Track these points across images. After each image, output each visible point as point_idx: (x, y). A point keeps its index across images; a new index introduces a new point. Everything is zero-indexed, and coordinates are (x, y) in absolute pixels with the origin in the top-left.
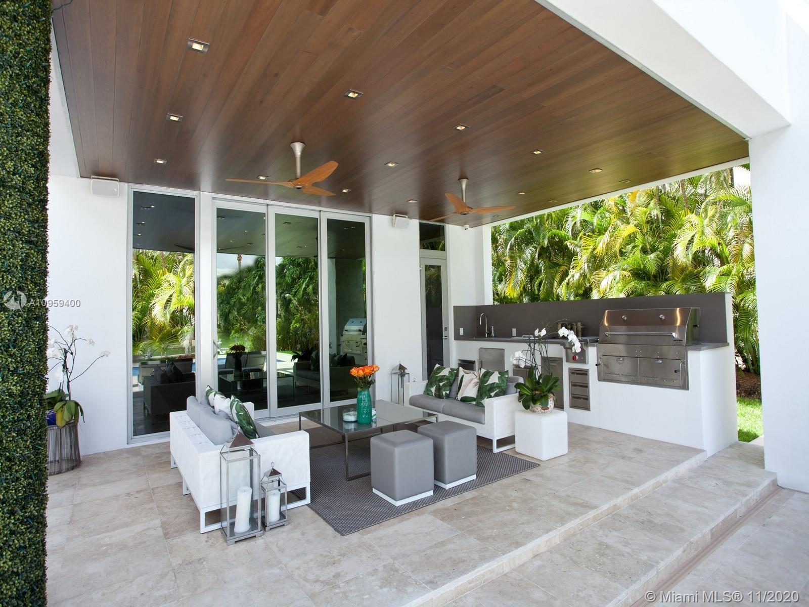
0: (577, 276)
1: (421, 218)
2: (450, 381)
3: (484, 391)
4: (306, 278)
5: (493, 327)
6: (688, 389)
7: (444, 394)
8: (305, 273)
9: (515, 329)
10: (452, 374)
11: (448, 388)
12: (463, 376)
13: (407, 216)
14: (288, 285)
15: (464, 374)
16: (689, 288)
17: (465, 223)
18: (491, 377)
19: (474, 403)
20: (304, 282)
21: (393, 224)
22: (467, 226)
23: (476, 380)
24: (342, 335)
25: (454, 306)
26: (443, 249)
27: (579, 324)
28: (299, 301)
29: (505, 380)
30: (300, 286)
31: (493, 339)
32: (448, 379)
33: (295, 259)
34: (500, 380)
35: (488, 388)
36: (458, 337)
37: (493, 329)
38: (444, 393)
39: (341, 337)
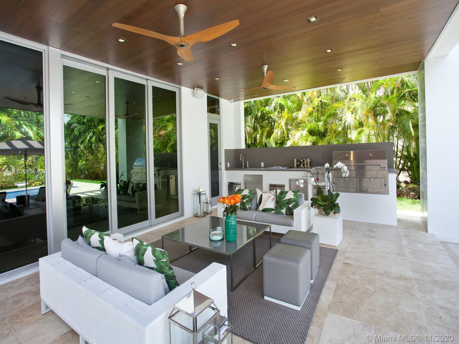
0: (279, 133)
1: (208, 92)
2: (251, 199)
3: (282, 204)
4: (91, 132)
5: (248, 162)
6: (388, 194)
7: (248, 208)
8: (89, 129)
9: (263, 163)
10: (251, 194)
11: (250, 203)
12: (262, 195)
13: (203, 90)
14: (75, 136)
15: (262, 193)
16: (339, 140)
17: (231, 99)
18: (287, 194)
19: (273, 212)
20: (88, 135)
21: (194, 95)
22: (232, 100)
23: (273, 197)
24: (132, 169)
25: (225, 150)
26: (219, 114)
27: (308, 160)
28: (85, 147)
29: (298, 196)
30: (86, 138)
31: (248, 169)
32: (249, 197)
33: (81, 120)
34: (295, 196)
35: (286, 202)
36: (227, 169)
37: (248, 163)
38: (248, 206)
39: (131, 170)
